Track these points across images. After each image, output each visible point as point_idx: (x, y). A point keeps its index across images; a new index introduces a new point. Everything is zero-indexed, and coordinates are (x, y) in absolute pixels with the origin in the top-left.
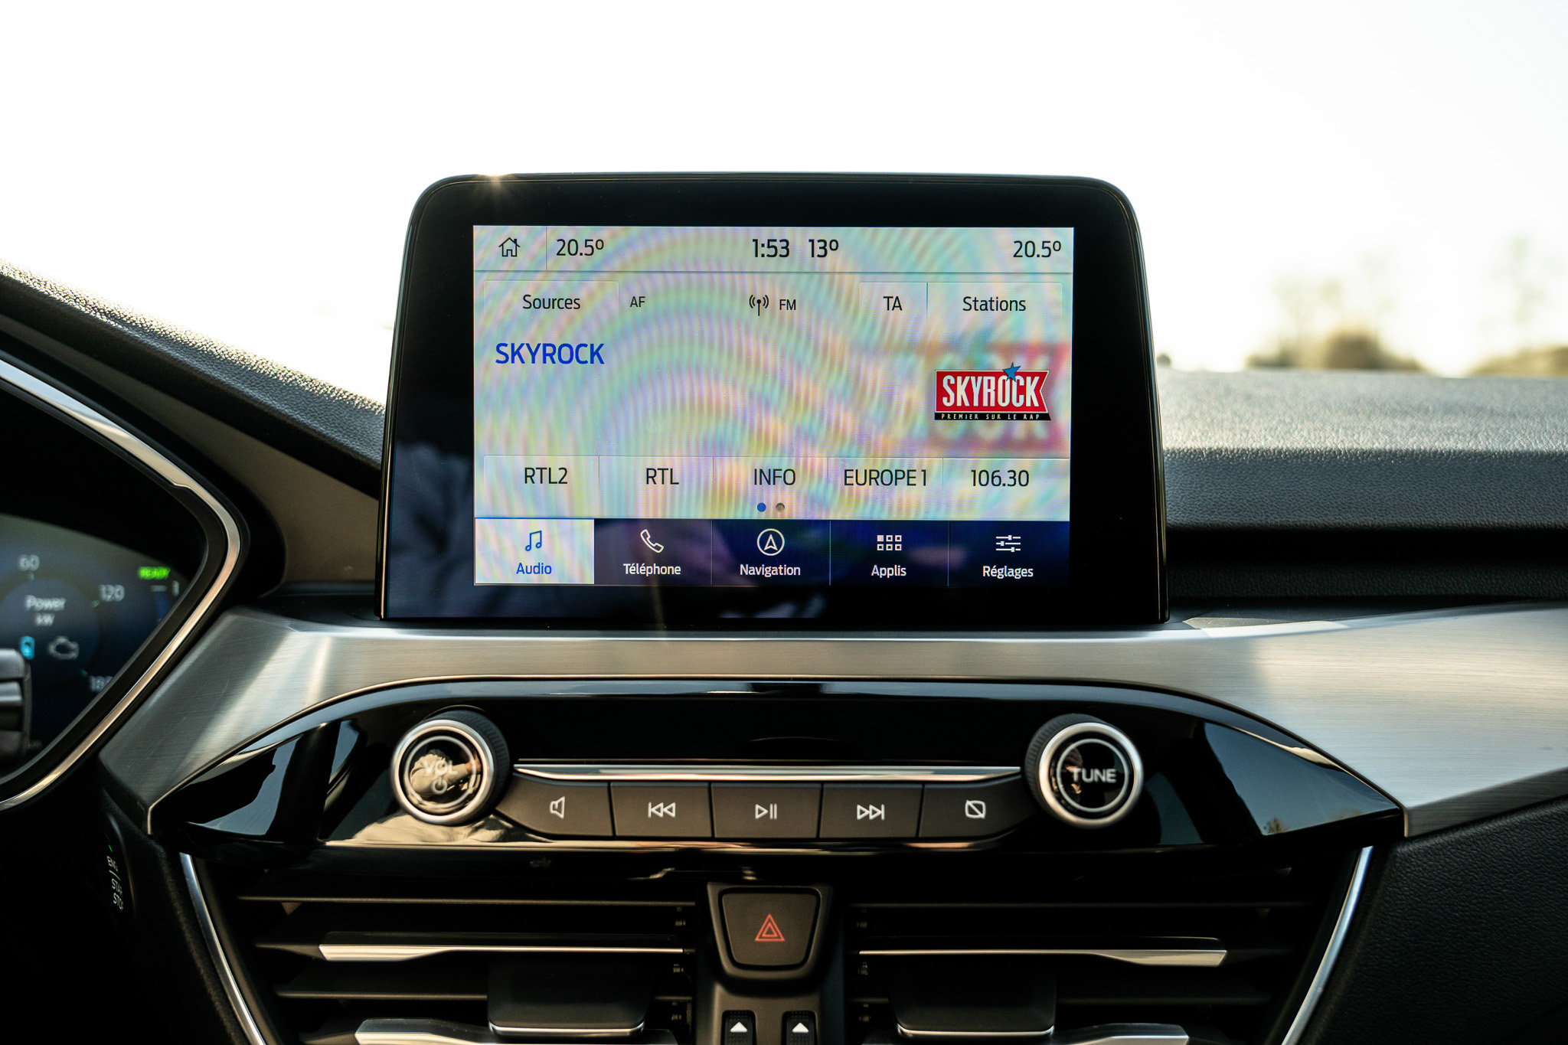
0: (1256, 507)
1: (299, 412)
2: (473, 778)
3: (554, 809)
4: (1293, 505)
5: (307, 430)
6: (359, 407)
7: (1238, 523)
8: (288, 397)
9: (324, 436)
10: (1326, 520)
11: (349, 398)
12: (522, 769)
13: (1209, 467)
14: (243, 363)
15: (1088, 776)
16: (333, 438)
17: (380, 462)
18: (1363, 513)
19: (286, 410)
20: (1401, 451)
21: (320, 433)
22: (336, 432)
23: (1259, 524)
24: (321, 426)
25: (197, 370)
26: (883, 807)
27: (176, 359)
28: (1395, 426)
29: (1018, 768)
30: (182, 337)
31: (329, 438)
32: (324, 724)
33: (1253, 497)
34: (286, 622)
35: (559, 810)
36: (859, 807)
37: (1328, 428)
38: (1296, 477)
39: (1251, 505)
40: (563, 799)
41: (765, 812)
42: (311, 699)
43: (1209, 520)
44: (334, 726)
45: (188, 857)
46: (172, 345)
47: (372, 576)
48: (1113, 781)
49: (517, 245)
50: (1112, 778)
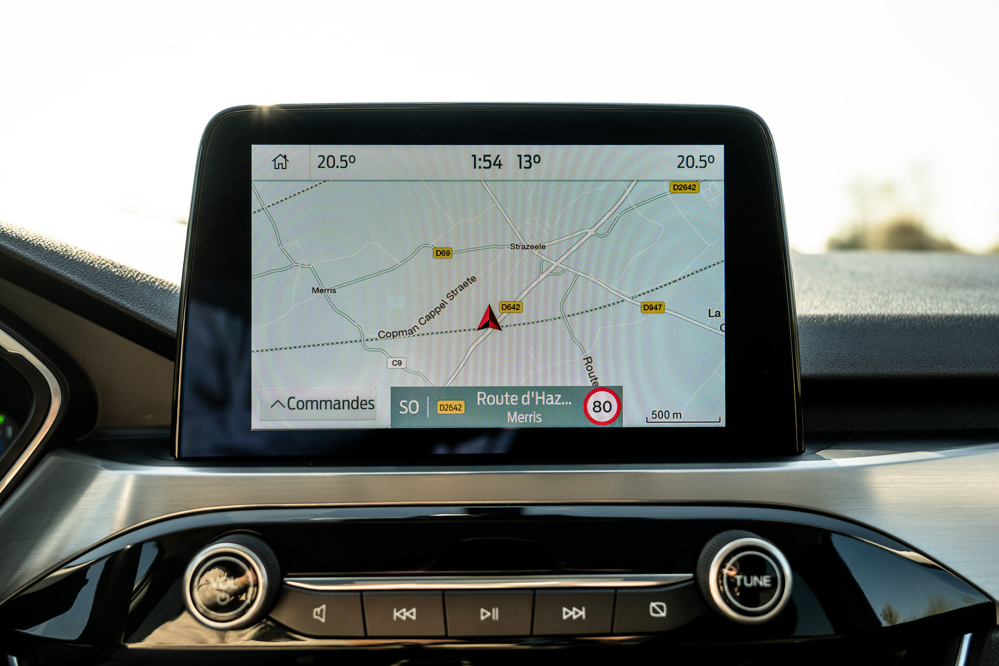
0: (867, 361)
1: (110, 292)
2: (251, 590)
3: (317, 615)
4: (895, 360)
5: (117, 307)
6: (159, 288)
7: (854, 374)
8: (102, 280)
9: (131, 311)
10: (922, 370)
11: (152, 281)
12: (291, 582)
13: (829, 329)
14: (65, 253)
15: (749, 582)
16: (138, 313)
17: (176, 332)
18: (950, 365)
19: (100, 291)
20: (976, 316)
21: (127, 309)
22: (140, 308)
23: (870, 374)
24: (128, 303)
25: (28, 260)
26: (584, 609)
27: (11, 251)
28: (968, 296)
29: (691, 575)
30: (17, 233)
31: (135, 312)
32: (129, 547)
33: (864, 353)
34: (98, 463)
35: (321, 616)
36: (565, 609)
37: (918, 298)
38: (897, 337)
39: (863, 359)
40: (324, 606)
41: (489, 614)
42: (117, 526)
43: (830, 371)
44: (137, 548)
45: (15, 659)
46: (8, 239)
47: (169, 423)
48: (769, 585)
49: (286, 160)
50: (768, 583)
